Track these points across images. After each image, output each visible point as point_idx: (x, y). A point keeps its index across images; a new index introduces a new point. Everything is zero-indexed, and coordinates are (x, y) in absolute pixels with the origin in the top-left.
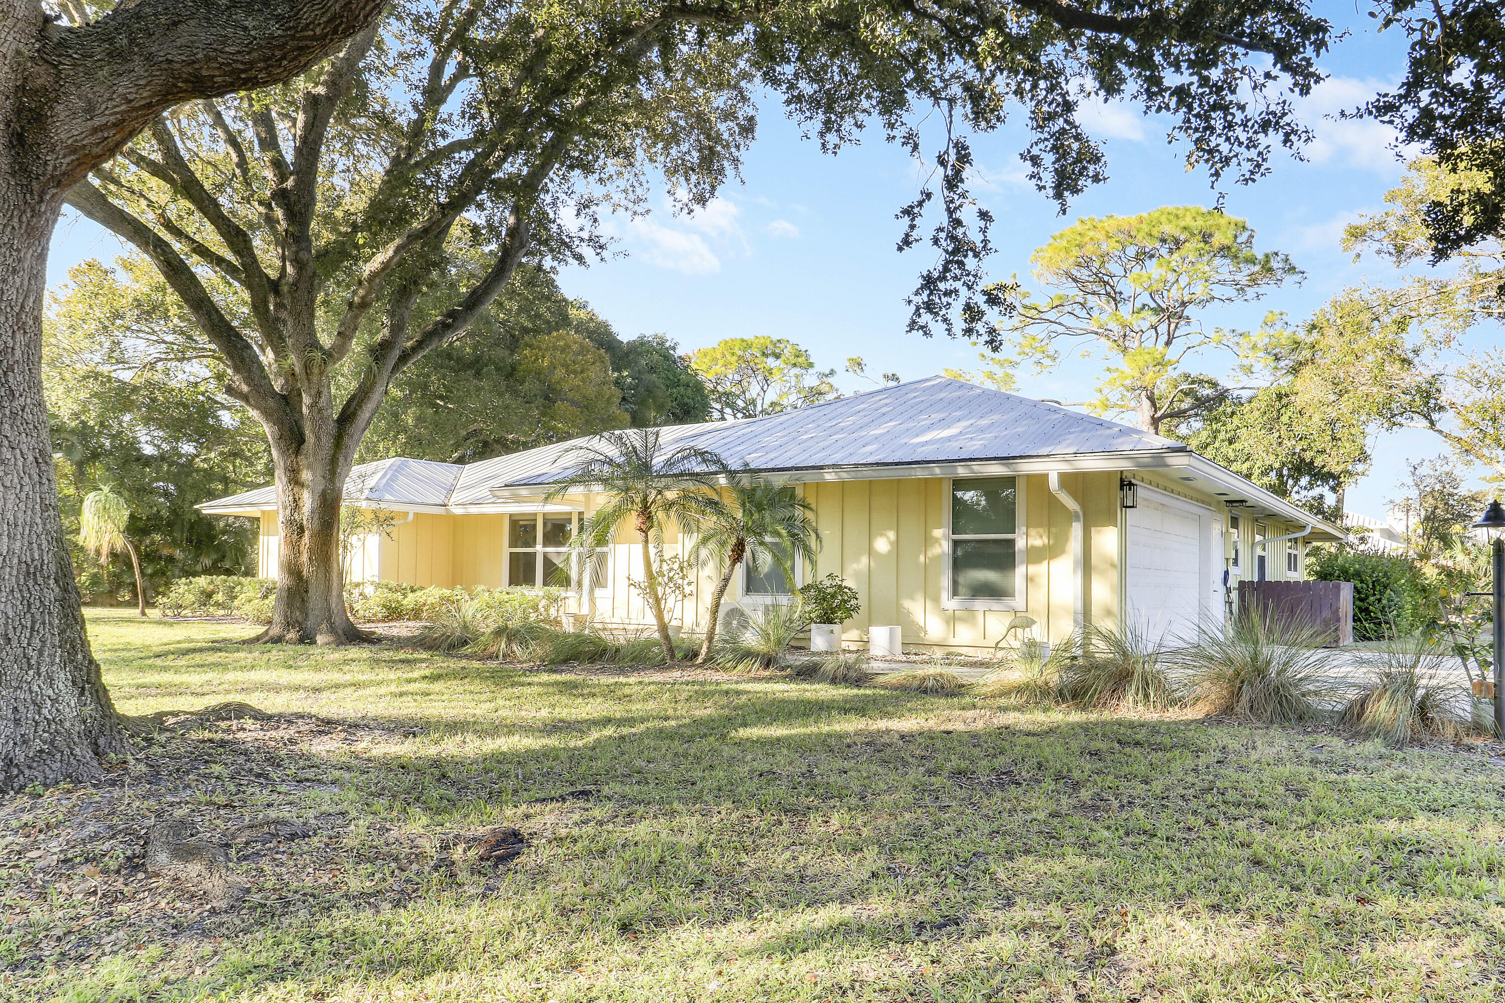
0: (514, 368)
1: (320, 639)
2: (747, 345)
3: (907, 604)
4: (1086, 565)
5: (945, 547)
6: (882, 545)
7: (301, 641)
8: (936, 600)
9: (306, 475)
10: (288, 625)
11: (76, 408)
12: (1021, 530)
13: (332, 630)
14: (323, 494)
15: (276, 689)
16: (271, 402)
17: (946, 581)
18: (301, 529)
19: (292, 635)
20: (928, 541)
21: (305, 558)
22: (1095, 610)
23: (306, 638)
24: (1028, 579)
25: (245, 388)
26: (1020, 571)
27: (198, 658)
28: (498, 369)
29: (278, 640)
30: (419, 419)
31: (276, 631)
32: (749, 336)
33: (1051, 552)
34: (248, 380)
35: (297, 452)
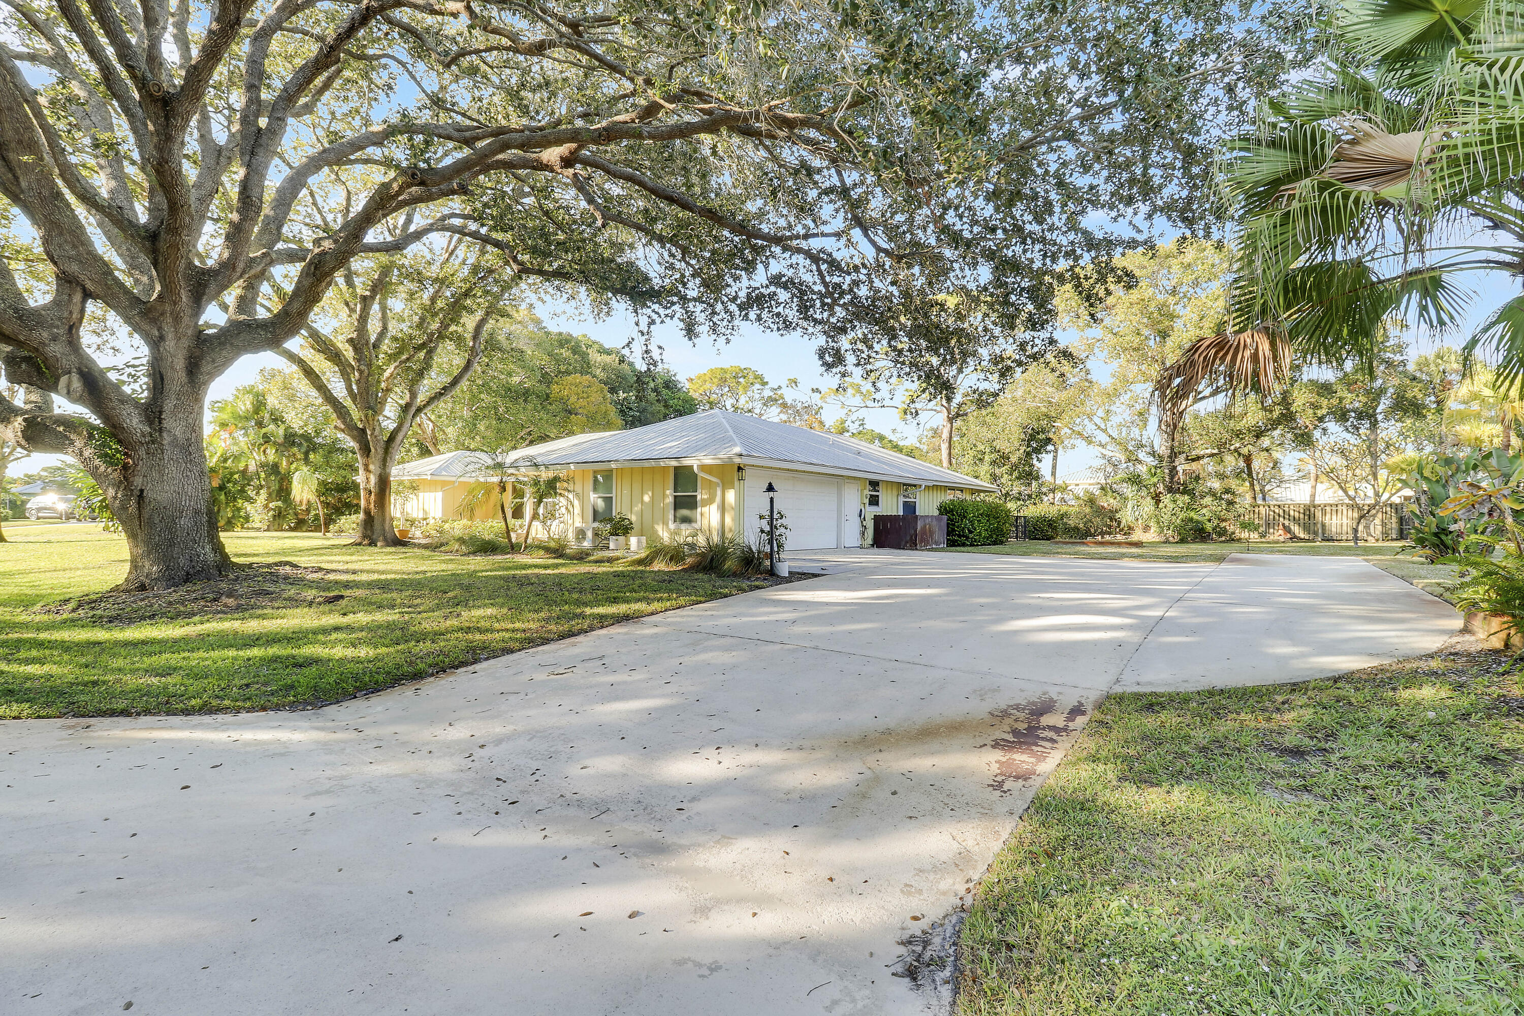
0: (548, 396)
1: (379, 544)
2: (724, 371)
3: (656, 526)
4: (723, 509)
5: (670, 500)
6: (646, 498)
7: (370, 545)
8: (667, 525)
9: (372, 467)
10: (364, 537)
11: (302, 423)
12: (699, 490)
13: (385, 540)
14: (380, 476)
15: (331, 562)
16: (355, 432)
17: (671, 516)
18: (370, 492)
19: (366, 542)
20: (664, 496)
21: (372, 506)
22: (727, 530)
23: (373, 543)
24: (702, 514)
25: (343, 427)
26: (699, 510)
27: (316, 552)
28: (538, 396)
29: (360, 544)
30: (487, 428)
31: (359, 540)
32: (726, 366)
33: (710, 501)
34: (344, 422)
35: (368, 456)
